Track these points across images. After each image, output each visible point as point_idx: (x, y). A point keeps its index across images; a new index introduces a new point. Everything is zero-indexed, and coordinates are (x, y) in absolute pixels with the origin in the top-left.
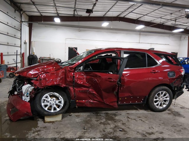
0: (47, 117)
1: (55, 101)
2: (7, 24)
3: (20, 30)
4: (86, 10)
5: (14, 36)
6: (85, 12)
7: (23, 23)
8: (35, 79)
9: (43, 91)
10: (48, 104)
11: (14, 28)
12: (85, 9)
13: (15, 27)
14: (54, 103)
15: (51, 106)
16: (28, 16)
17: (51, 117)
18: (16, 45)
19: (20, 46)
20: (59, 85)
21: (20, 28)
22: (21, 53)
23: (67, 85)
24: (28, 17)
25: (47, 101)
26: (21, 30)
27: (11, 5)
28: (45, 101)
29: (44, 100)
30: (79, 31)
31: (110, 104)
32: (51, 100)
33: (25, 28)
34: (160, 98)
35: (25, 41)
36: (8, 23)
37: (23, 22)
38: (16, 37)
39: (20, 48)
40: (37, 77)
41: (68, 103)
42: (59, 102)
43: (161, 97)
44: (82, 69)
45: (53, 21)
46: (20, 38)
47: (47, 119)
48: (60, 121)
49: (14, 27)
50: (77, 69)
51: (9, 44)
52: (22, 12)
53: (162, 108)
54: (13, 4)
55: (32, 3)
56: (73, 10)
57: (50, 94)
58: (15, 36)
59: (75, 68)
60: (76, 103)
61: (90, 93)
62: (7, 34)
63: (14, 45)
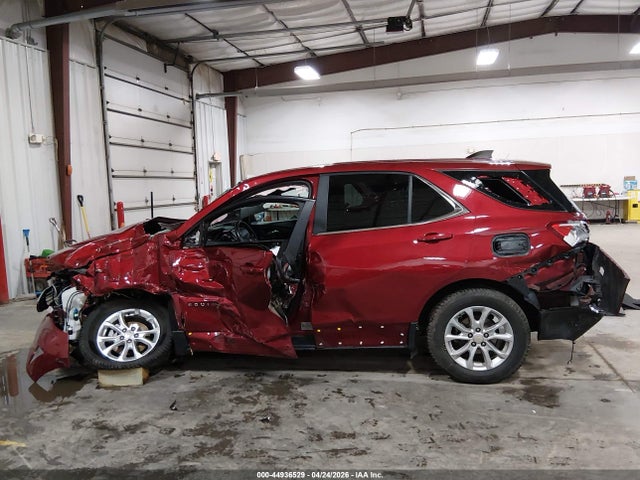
0: (104, 373)
1: (135, 332)
2: (138, 113)
3: (189, 125)
4: (386, 23)
5: (168, 147)
6: (385, 29)
7: (202, 100)
8: (84, 270)
9: (104, 306)
10: (117, 340)
11: (167, 121)
12: (382, 20)
13: (168, 117)
14: (133, 338)
15: (121, 347)
16: (222, 73)
17: (114, 374)
18: (175, 175)
19: (192, 175)
20: (143, 286)
21: (189, 118)
22: (197, 198)
23: (165, 287)
24: (222, 77)
25: (115, 332)
26: (193, 123)
27: (150, 53)
28: (111, 332)
29: (109, 329)
30: (400, 98)
31: (269, 344)
32: (125, 330)
33: (212, 116)
34: (472, 331)
35: (213, 158)
36: (140, 110)
37: (198, 96)
38: (173, 148)
39: (193, 182)
40: (86, 267)
41: (167, 341)
42: (146, 337)
43: (478, 330)
44: (197, 239)
45: (293, 77)
46: (191, 151)
47: (105, 379)
48: (138, 387)
49: (166, 119)
50: (188, 241)
51: (147, 174)
52: (192, 67)
53: (485, 369)
54: (155, 47)
55: (212, 34)
56: (352, 28)
57: (129, 313)
58: (170, 145)
59: (183, 237)
60: (189, 339)
61: (223, 311)
62: (139, 144)
63: (170, 175)
